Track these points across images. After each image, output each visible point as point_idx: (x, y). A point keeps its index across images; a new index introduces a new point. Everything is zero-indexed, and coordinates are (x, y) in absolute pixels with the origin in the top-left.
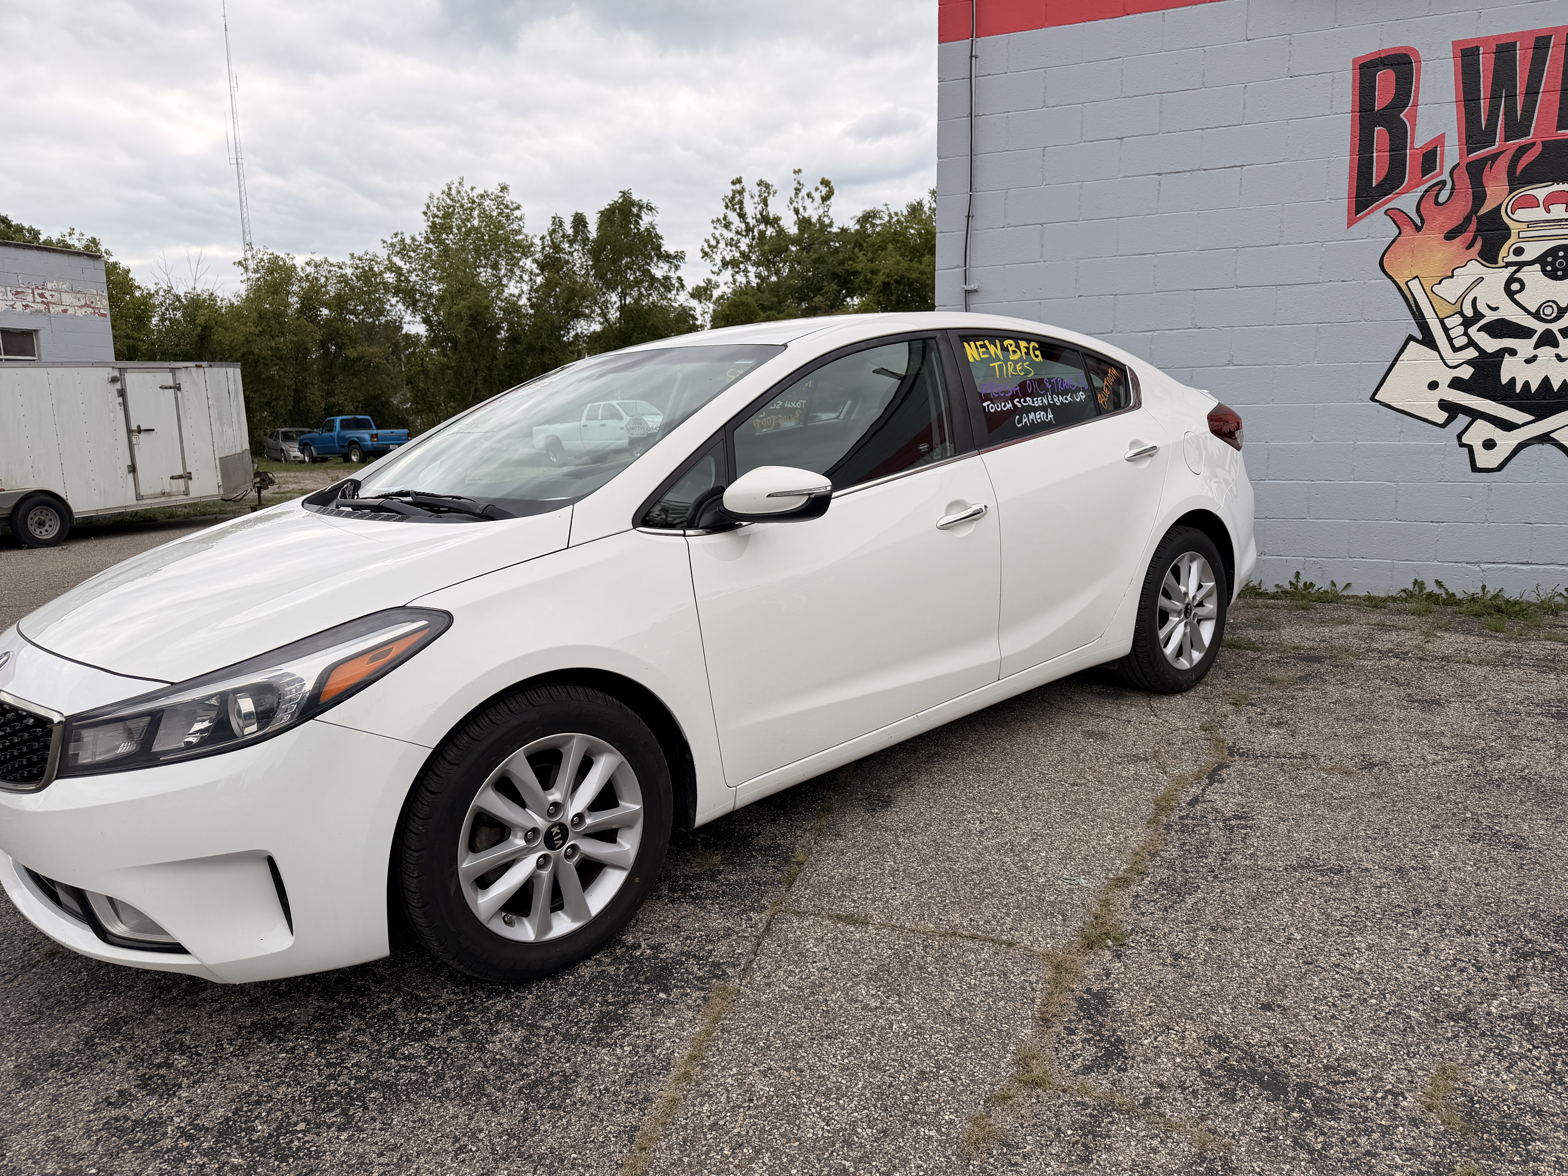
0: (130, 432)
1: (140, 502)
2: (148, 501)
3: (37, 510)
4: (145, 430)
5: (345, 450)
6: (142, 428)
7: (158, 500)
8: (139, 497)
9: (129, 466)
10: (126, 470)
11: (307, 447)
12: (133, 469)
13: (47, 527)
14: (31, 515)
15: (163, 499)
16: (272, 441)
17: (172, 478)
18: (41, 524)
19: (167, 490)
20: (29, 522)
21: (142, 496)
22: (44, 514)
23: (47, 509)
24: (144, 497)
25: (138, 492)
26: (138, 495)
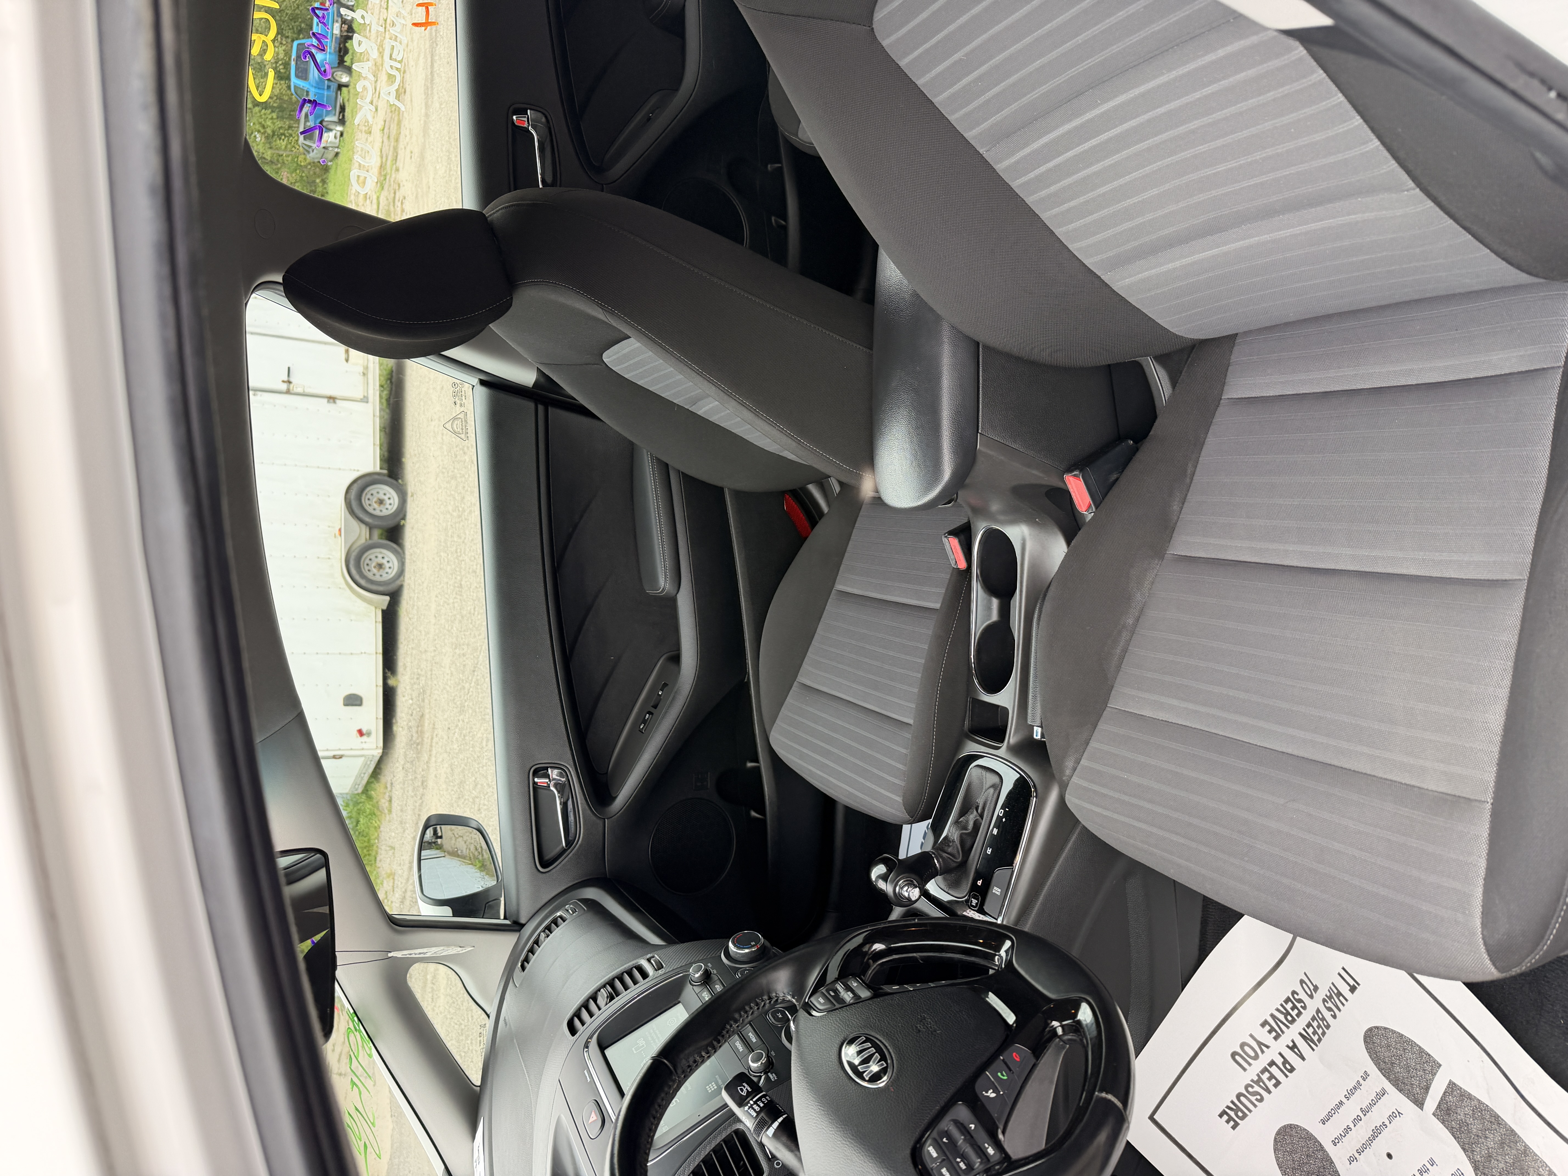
0: (288, 392)
1: (371, 399)
2: (371, 392)
3: (365, 503)
4: (289, 375)
5: (334, 86)
6: (286, 379)
7: (371, 381)
8: (365, 400)
9: (328, 402)
10: (332, 406)
11: (324, 124)
12: (332, 399)
13: (386, 498)
14: (370, 510)
15: (370, 376)
16: (312, 154)
17: (347, 360)
18: (381, 502)
19: (361, 370)
20: (377, 513)
21: (364, 397)
22: (371, 497)
23: (366, 494)
24: (366, 395)
25: (359, 400)
26: (362, 401)
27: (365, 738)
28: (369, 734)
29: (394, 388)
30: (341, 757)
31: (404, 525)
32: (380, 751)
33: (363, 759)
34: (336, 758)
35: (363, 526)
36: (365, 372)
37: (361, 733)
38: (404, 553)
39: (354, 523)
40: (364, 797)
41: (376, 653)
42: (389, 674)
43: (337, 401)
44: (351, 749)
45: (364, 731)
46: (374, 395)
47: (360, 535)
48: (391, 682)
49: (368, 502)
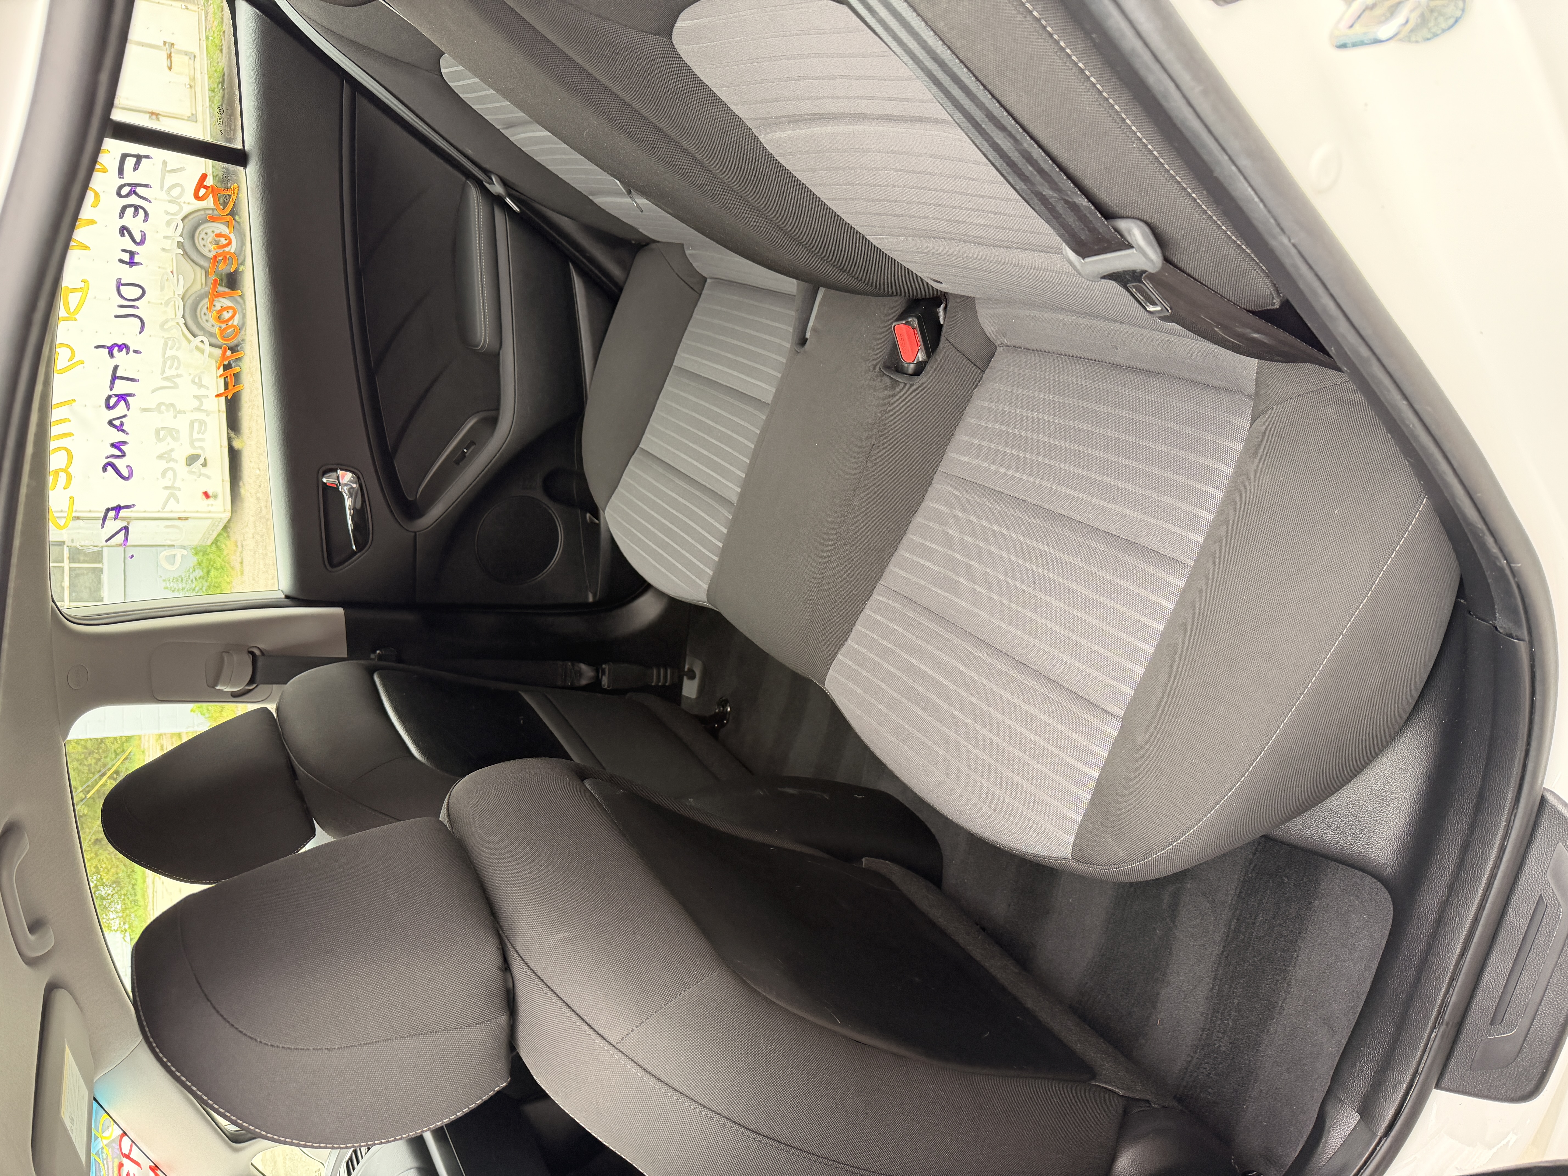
1: (200, 118)
3: (199, 244)
7: (199, 95)
8: (193, 118)
14: (204, 251)
15: (198, 89)
17: (170, 69)
19: (187, 81)
21: (193, 114)
22: (205, 237)
23: (199, 233)
24: (194, 113)
25: (186, 118)
26: (189, 119)
27: (211, 501)
28: (215, 497)
29: (226, 96)
30: (186, 519)
31: (242, 271)
32: (227, 515)
33: (210, 521)
34: (182, 520)
35: (198, 269)
36: (192, 84)
37: (206, 495)
38: (245, 302)
39: (187, 266)
40: (214, 548)
41: (219, 411)
42: (232, 435)
43: (161, 118)
44: (197, 512)
45: (210, 494)
46: (204, 113)
47: (195, 279)
48: (236, 444)
49: (202, 243)
